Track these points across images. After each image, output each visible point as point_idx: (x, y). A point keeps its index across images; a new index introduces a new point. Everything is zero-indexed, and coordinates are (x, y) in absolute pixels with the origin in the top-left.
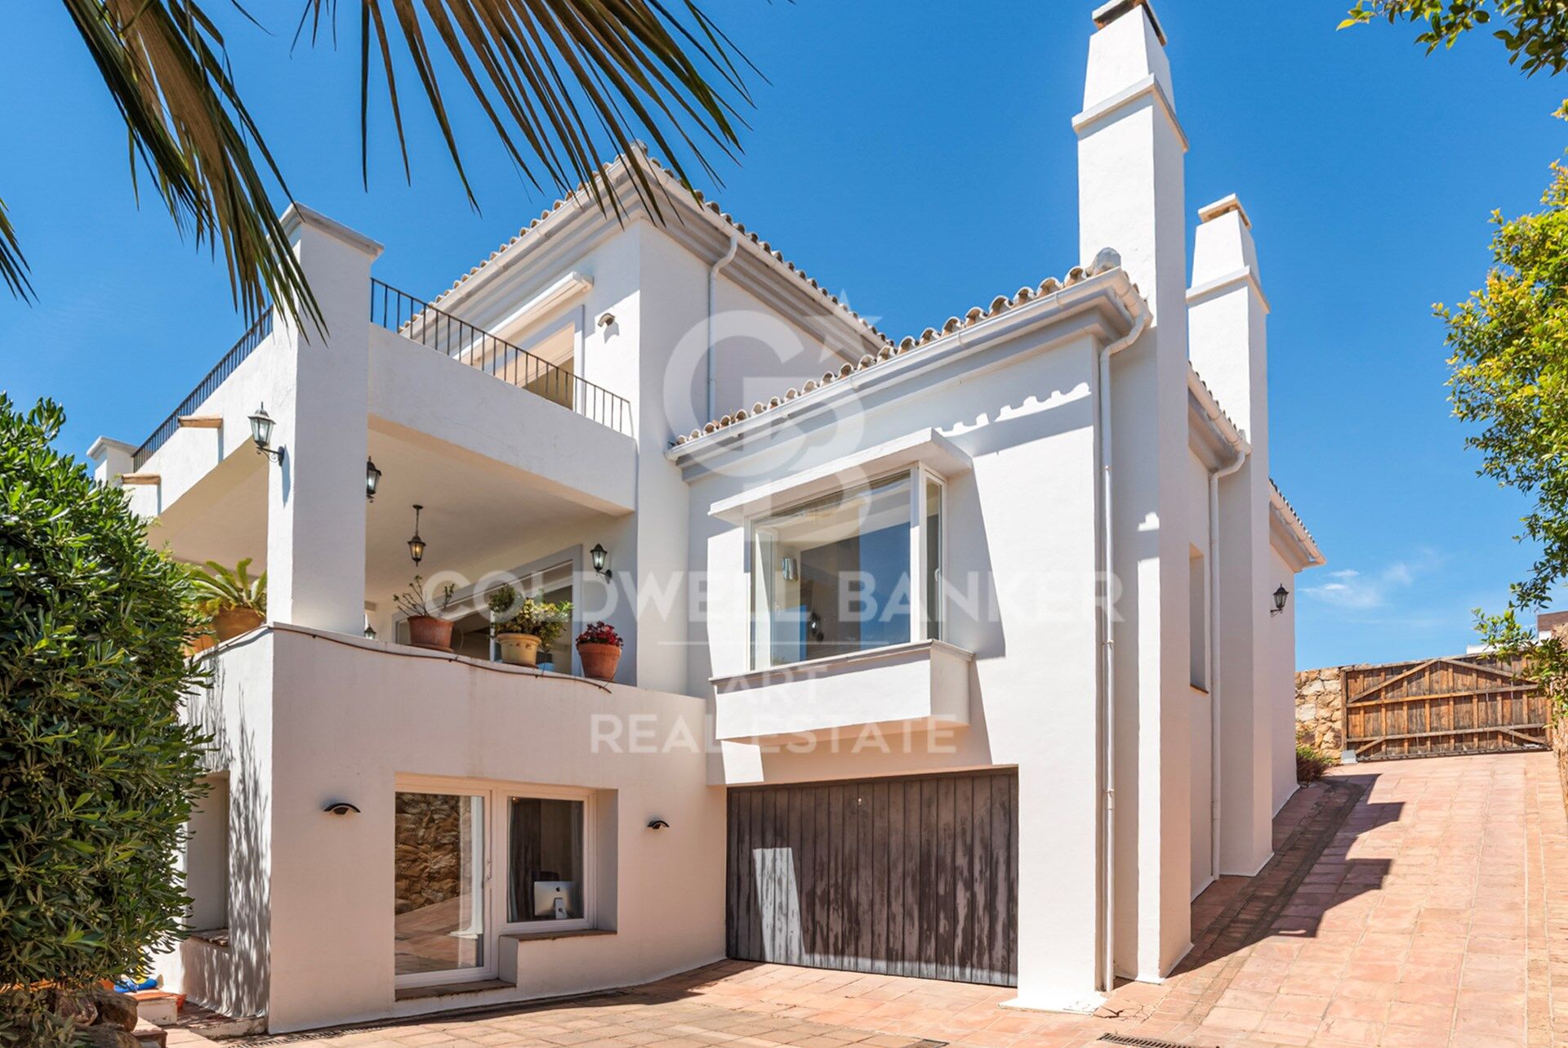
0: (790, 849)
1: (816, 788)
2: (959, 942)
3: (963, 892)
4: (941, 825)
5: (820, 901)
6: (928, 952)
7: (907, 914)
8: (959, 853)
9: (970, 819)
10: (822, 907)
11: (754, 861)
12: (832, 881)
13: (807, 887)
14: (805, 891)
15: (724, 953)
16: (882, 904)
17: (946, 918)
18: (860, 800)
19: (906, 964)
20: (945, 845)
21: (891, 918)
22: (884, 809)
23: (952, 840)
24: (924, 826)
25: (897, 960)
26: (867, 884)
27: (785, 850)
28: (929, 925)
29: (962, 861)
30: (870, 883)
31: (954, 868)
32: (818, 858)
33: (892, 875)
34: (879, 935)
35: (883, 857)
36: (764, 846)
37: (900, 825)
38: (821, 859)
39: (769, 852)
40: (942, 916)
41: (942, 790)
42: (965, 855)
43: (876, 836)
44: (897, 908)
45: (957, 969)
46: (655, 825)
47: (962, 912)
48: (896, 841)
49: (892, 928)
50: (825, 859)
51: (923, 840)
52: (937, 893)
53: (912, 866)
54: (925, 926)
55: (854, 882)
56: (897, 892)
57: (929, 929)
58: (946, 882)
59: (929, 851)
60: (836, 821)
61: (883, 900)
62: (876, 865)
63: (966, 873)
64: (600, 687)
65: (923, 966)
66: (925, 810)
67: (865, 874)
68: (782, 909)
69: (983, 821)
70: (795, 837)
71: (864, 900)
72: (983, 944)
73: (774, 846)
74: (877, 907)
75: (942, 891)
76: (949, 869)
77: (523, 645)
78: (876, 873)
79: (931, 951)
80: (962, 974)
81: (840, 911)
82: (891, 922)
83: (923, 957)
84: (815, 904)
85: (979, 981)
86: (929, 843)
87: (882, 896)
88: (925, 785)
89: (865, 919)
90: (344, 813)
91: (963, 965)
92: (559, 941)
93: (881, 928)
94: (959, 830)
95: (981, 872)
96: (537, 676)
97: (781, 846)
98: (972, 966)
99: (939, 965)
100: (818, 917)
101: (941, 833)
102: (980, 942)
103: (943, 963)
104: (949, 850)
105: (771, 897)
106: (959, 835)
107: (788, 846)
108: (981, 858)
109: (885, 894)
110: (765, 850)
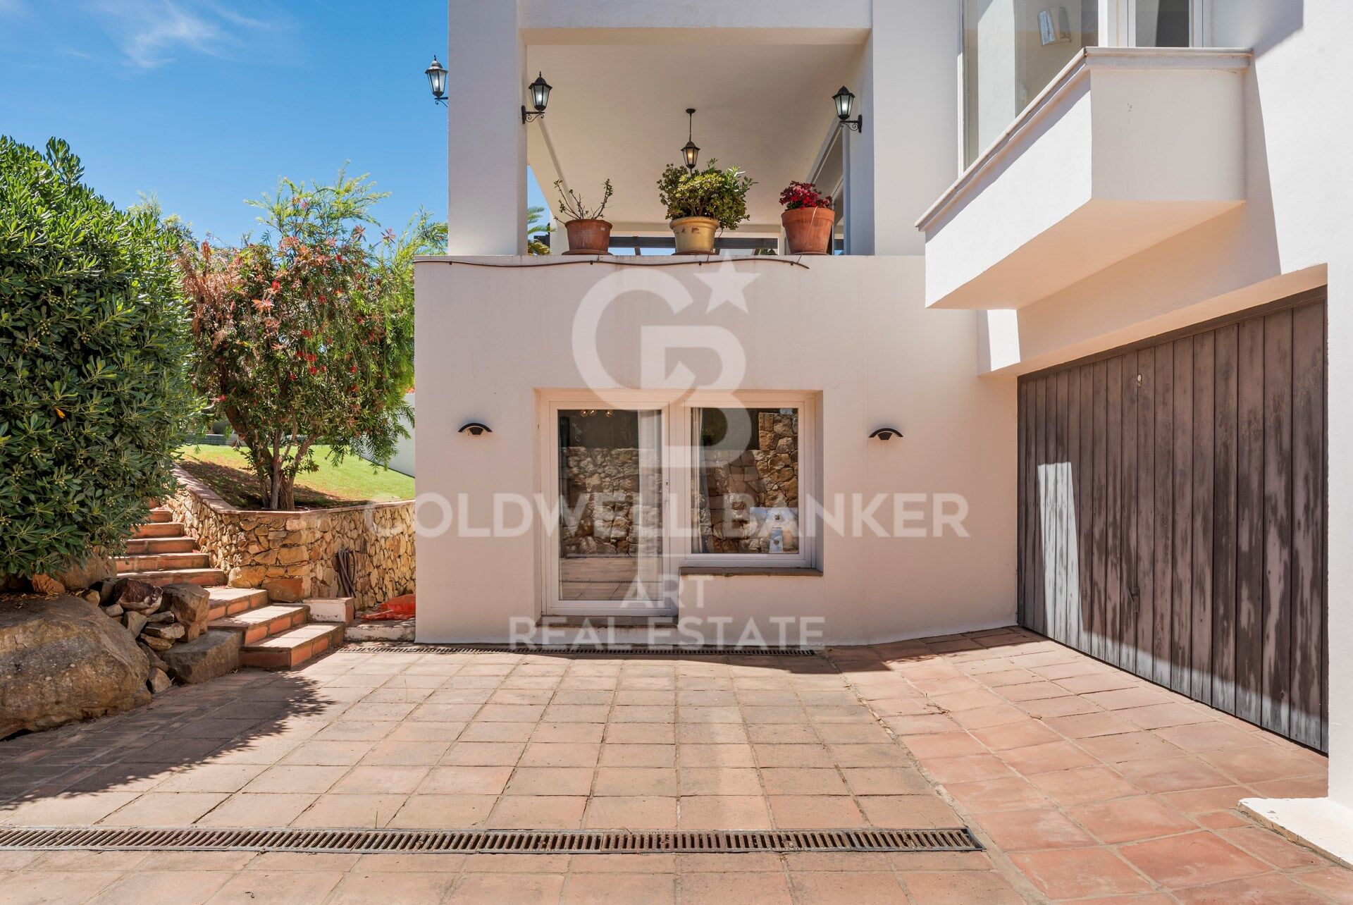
0: (1070, 464)
1: (1094, 364)
2: (1270, 650)
3: (1277, 547)
4: (1244, 416)
5: (1099, 549)
6: (1225, 660)
7: (1196, 583)
8: (1272, 469)
9: (1287, 398)
10: (1100, 558)
11: (1039, 483)
12: (1111, 519)
13: (1086, 527)
14: (1083, 531)
15: (1014, 617)
16: (1165, 561)
17: (1250, 598)
18: (1139, 378)
19: (1195, 675)
20: (1250, 451)
21: (1175, 588)
22: (1167, 391)
23: (1260, 443)
24: (1219, 417)
25: (1183, 665)
26: (1148, 526)
27: (1065, 465)
28: (1226, 609)
29: (1275, 485)
30: (1151, 522)
31: (1264, 499)
32: (1096, 478)
33: (1178, 510)
34: (1162, 617)
35: (1167, 477)
36: (1047, 462)
37: (1187, 418)
38: (1099, 481)
39: (1051, 468)
40: (1245, 593)
41: (1246, 342)
42: (1280, 472)
43: (1159, 440)
44: (1184, 572)
45: (1267, 704)
46: (884, 434)
47: (1276, 589)
48: (1183, 445)
49: (1177, 607)
50: (1104, 482)
51: (1219, 443)
52: (1238, 548)
53: (1205, 492)
54: (1221, 610)
55: (1134, 521)
56: (1184, 541)
57: (1226, 617)
58: (1251, 522)
59: (1227, 464)
60: (1115, 416)
61: (1166, 554)
62: (1159, 494)
63: (1282, 510)
64: (792, 263)
65: (1217, 684)
66: (1220, 383)
67: (1146, 505)
68: (1062, 556)
69: (1309, 400)
70: (1074, 445)
71: (1145, 553)
72: (1310, 663)
73: (1056, 461)
74: (1159, 566)
75: (1245, 547)
76: (1255, 500)
77: (689, 230)
78: (1159, 505)
79: (1228, 660)
80: (1276, 716)
81: (1118, 567)
82: (1176, 595)
83: (1217, 667)
84: (1092, 554)
85: (1302, 739)
86: (1226, 447)
87: (1166, 547)
88: (1221, 338)
89: (1146, 583)
90: (479, 433)
91: (1276, 699)
92: (735, 579)
93: (1164, 605)
94: (1270, 422)
95: (1307, 507)
96: (700, 263)
97: (1062, 462)
98: (1291, 704)
99: (1240, 690)
100: (1096, 577)
101: (1244, 427)
102: (1305, 657)
103: (1246, 687)
104: (1256, 463)
105: (1053, 540)
106: (1271, 434)
107: (1068, 461)
108: (1306, 478)
109: (1170, 542)
110: (1048, 466)
